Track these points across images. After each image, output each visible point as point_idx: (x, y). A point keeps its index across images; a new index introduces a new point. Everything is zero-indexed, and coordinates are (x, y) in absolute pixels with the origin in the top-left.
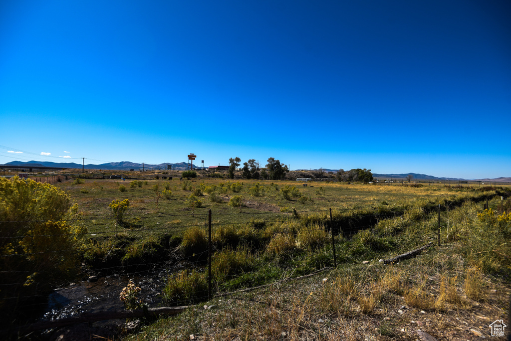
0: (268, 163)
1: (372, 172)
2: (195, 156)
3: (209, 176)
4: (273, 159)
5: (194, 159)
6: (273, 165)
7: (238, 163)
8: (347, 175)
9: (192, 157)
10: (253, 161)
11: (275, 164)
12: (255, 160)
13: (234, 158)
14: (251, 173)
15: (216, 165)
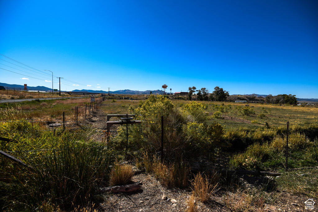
0: (215, 90)
1: (296, 97)
2: (167, 86)
3: (176, 98)
4: (218, 88)
5: (166, 88)
6: (218, 92)
7: (194, 90)
8: (275, 99)
9: (165, 87)
10: (205, 89)
11: (220, 91)
12: (205, 88)
13: (192, 87)
14: (203, 97)
15: (179, 92)
